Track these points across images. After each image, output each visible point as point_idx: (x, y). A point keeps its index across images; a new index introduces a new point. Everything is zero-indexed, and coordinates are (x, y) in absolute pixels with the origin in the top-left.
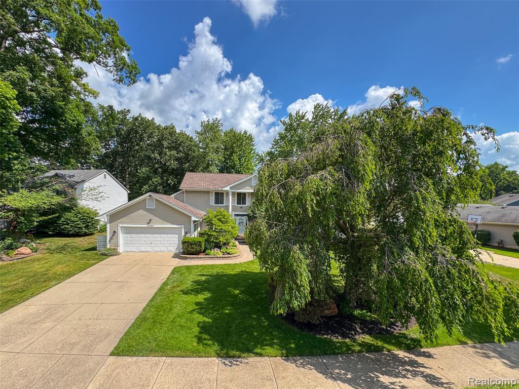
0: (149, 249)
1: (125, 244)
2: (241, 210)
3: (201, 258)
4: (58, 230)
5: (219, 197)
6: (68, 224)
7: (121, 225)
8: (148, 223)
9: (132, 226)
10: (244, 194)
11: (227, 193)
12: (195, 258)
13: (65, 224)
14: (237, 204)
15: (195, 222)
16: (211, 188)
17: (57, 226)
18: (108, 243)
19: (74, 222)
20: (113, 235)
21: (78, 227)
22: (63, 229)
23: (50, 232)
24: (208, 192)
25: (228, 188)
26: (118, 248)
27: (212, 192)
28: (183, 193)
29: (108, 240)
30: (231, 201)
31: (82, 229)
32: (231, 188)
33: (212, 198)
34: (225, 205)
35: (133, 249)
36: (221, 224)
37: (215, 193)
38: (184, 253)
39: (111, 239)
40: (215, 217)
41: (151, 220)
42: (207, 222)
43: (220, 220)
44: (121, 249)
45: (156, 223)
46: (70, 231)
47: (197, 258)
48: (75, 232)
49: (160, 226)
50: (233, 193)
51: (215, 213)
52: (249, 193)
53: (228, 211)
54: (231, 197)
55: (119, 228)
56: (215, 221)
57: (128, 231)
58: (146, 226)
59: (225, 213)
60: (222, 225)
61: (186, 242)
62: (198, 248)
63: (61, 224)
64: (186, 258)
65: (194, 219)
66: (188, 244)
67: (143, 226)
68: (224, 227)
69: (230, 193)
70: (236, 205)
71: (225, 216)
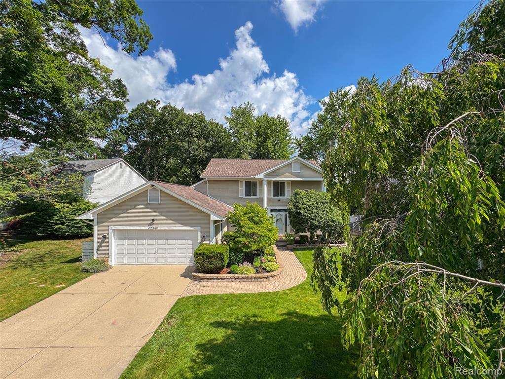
0: (152, 260)
1: (120, 253)
2: (279, 203)
3: (222, 279)
4: (49, 231)
5: (251, 187)
6: (63, 224)
7: (113, 228)
8: (151, 224)
9: (128, 228)
10: (282, 184)
11: (261, 182)
12: (213, 279)
13: (59, 224)
14: (274, 196)
15: (215, 222)
16: (241, 175)
17: (49, 226)
18: (95, 252)
19: (72, 220)
20: (103, 241)
21: (76, 227)
22: (56, 230)
23: (40, 233)
24: (236, 182)
25: (261, 176)
26: (109, 259)
27: (242, 182)
28: (205, 182)
29: (95, 248)
30: (266, 192)
31: (81, 230)
32: (266, 176)
33: (242, 189)
34: (258, 196)
35: (130, 262)
36: (252, 225)
37: (246, 182)
38: (198, 271)
39: (100, 246)
40: (245, 214)
41: (153, 220)
42: (233, 223)
43: (251, 219)
44: (113, 262)
45: (162, 225)
46: (66, 232)
47: (217, 279)
48: (72, 232)
49: (166, 228)
50: (269, 182)
51: (244, 209)
52: (288, 182)
53: (262, 206)
54: (266, 187)
55: (111, 231)
56: (244, 221)
57: (123, 235)
58: (147, 228)
59: (259, 209)
60: (255, 226)
61: (200, 254)
62: (218, 263)
63: (53, 223)
64: (200, 279)
65: (214, 218)
66: (203, 257)
67: (143, 228)
68: (257, 229)
69: (265, 182)
70: (272, 197)
71: (258, 212)
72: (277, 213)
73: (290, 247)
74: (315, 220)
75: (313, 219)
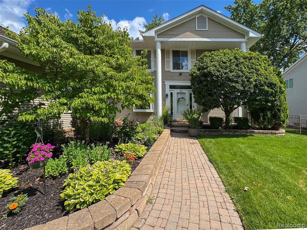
2: (181, 77)
10: (185, 52)
14: (173, 69)
25: (152, 33)
32: (159, 35)
37: (137, 51)
52: (192, 50)
69: (159, 46)
72: (178, 91)
73: (193, 131)
74: (237, 82)
75: (232, 81)
